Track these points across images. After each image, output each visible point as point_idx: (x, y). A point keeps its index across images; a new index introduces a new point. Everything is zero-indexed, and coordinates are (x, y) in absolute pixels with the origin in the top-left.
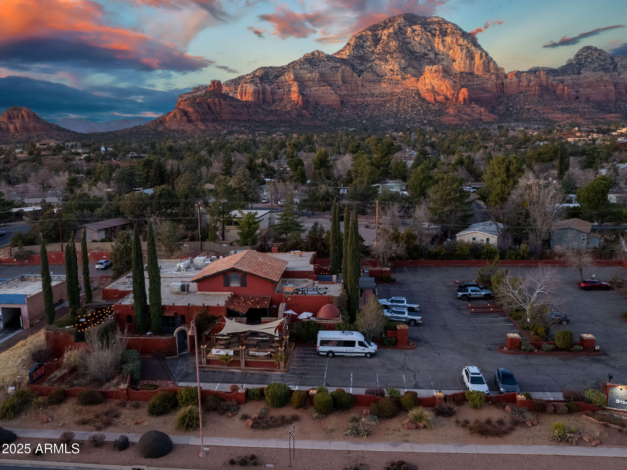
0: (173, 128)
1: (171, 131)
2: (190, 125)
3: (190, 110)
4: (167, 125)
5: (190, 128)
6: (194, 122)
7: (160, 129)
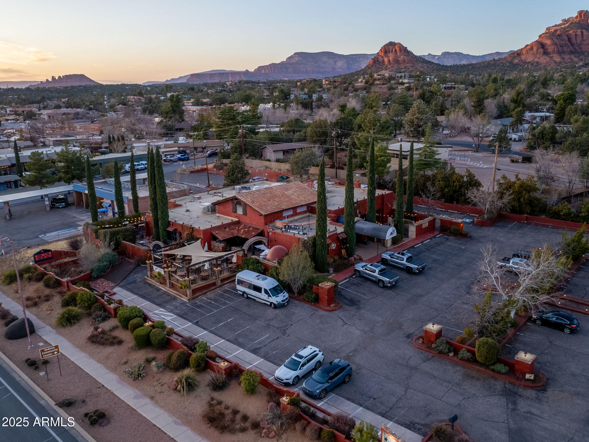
0: (528, 61)
1: (526, 63)
2: (546, 57)
3: (548, 42)
4: (523, 57)
5: (545, 61)
6: (550, 54)
7: (516, 61)
